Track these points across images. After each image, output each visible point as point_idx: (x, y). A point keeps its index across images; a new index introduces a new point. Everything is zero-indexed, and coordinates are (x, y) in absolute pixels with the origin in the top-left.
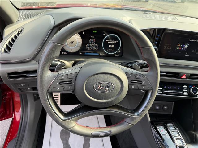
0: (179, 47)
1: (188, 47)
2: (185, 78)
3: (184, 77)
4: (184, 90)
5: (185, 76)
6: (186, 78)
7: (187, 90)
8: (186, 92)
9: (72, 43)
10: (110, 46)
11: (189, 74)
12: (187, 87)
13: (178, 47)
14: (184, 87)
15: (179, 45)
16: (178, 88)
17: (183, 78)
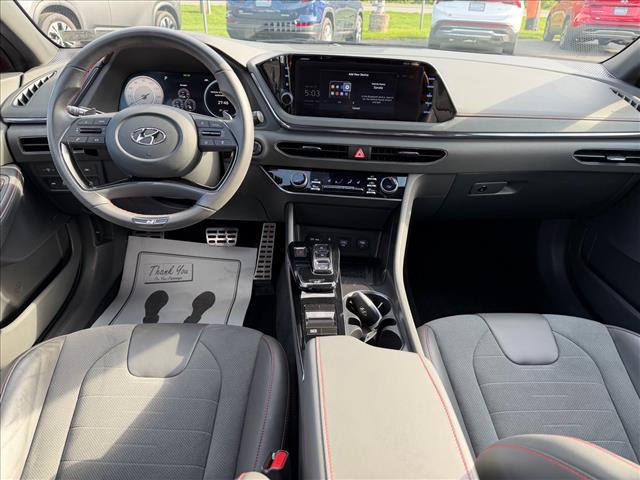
0: (335, 90)
1: (353, 87)
2: (362, 156)
3: (360, 154)
4: (369, 185)
7: (374, 186)
8: (372, 188)
9: (145, 97)
10: (220, 102)
11: (368, 146)
13: (332, 90)
15: (333, 87)
16: (358, 182)
17: (357, 156)
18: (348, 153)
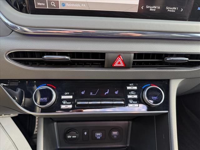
2: (122, 65)
4: (129, 97)
5: (119, 60)
6: (126, 66)
7: (136, 97)
11: (129, 53)
12: (135, 88)
14: (128, 88)
16: (116, 93)
17: (116, 65)
18: (104, 61)
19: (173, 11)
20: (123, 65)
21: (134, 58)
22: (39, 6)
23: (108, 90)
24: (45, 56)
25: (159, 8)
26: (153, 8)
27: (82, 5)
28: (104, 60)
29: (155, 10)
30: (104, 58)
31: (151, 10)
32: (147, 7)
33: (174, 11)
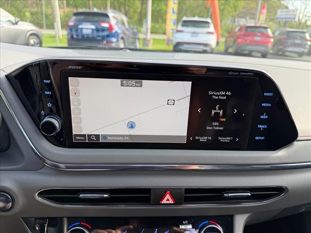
2: (171, 201)
3: (169, 199)
6: (177, 203)
11: (179, 188)
12: (190, 227)
14: (182, 227)
17: (164, 202)
18: (150, 197)
19: (227, 141)
20: (173, 202)
21: (186, 193)
22: (78, 140)
23: (156, 230)
24: (81, 195)
25: (210, 138)
26: (203, 139)
27: (125, 138)
28: (149, 195)
29: (206, 140)
30: (150, 193)
31: (201, 140)
32: (197, 138)
33: (229, 141)
